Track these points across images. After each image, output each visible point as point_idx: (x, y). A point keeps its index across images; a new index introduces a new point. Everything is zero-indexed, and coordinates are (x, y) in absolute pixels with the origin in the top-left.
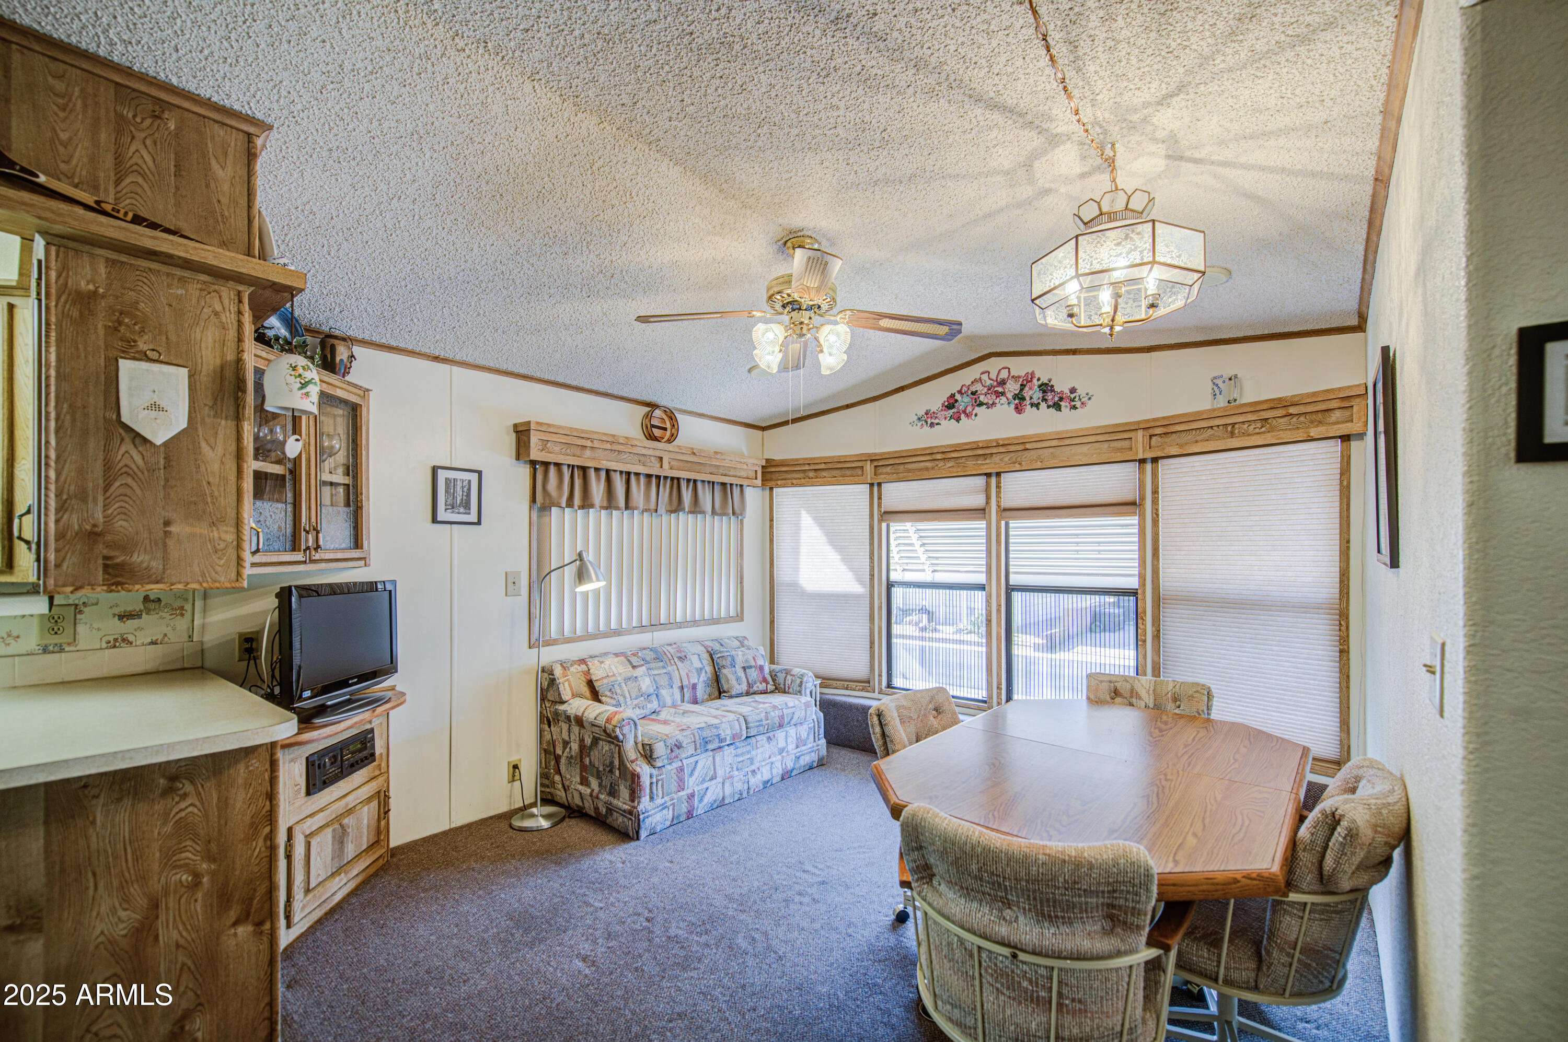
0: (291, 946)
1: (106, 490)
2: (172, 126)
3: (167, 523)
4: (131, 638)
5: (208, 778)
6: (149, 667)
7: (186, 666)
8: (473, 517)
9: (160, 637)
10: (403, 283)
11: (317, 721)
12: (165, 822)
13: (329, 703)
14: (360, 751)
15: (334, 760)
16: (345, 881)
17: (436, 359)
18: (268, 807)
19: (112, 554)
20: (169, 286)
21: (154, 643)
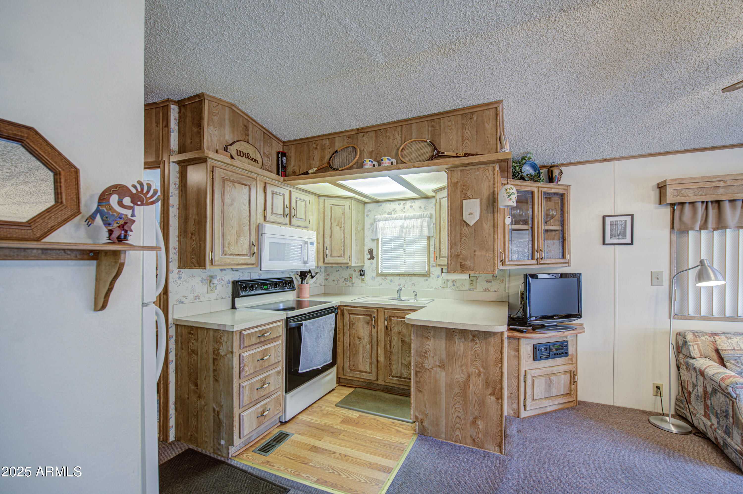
0: (524, 418)
1: (460, 242)
2: (475, 119)
3: (475, 251)
4: (489, 289)
5: (483, 340)
6: (494, 299)
7: (504, 300)
8: (628, 240)
9: (497, 289)
10: (574, 133)
11: (537, 330)
12: (472, 350)
13: (546, 325)
14: (559, 349)
15: (546, 349)
16: (551, 404)
17: (605, 160)
18: (500, 357)
19: (462, 261)
20: (475, 172)
21: (495, 291)
